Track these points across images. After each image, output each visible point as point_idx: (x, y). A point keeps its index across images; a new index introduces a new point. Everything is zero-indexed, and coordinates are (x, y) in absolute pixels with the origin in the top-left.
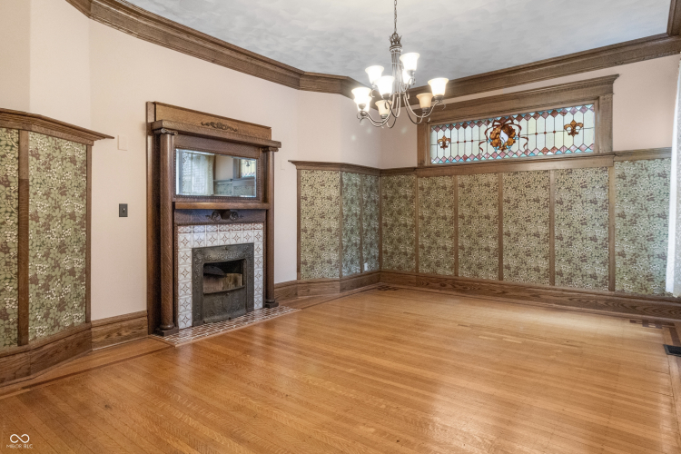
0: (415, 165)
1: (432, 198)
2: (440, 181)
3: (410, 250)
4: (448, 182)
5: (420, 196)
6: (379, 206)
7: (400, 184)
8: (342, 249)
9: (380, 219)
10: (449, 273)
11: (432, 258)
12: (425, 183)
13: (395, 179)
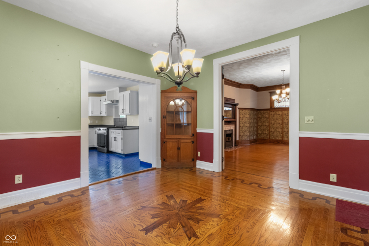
0: (269, 108)
1: (275, 118)
2: (278, 113)
3: (267, 132)
4: (280, 113)
5: (271, 117)
6: (257, 120)
7: (264, 113)
8: (250, 132)
9: (257, 124)
10: (281, 139)
11: (275, 134)
12: (273, 113)
13: (262, 112)
